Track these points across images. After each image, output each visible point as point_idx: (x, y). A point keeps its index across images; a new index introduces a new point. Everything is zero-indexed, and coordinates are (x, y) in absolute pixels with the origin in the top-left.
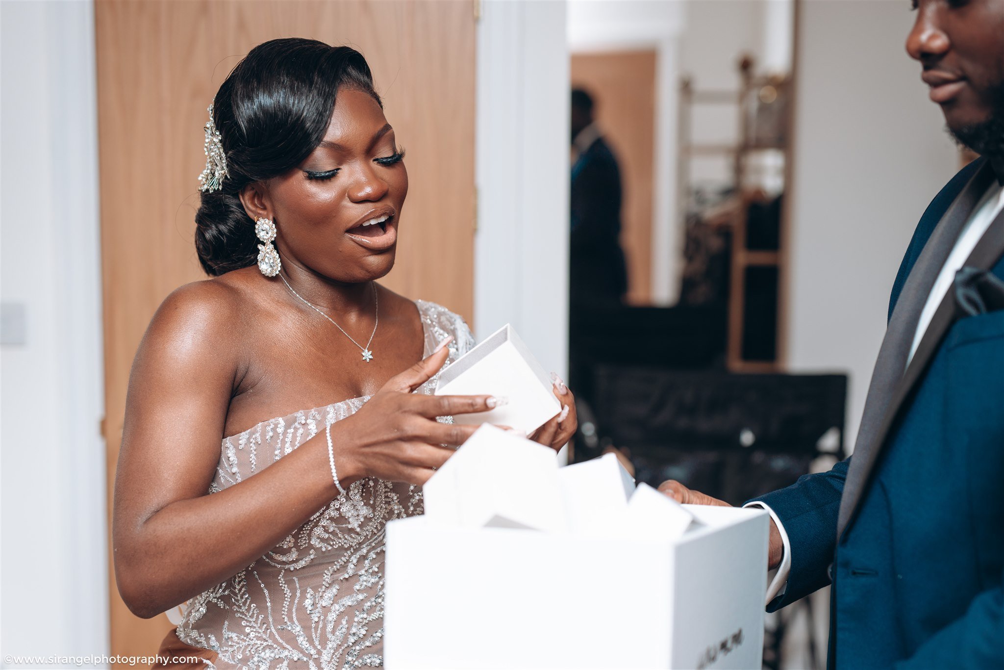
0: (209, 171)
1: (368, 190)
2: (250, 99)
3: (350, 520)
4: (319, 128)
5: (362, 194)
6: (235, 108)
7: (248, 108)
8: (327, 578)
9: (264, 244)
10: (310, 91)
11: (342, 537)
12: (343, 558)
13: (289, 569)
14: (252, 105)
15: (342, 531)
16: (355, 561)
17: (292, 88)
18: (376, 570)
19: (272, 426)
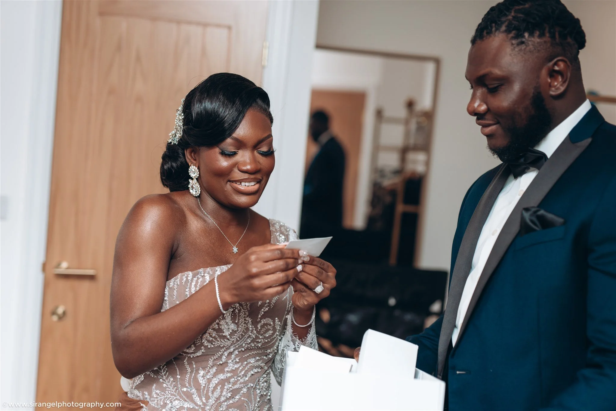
0: (174, 133)
1: (249, 167)
2: (201, 102)
3: (224, 331)
4: (232, 129)
5: (244, 168)
6: (192, 104)
7: (198, 107)
8: (211, 363)
9: (192, 179)
10: (232, 107)
11: (219, 340)
12: (219, 353)
13: (190, 357)
14: (201, 106)
15: (220, 336)
16: (226, 355)
17: (223, 103)
18: (238, 361)
19: (186, 276)
